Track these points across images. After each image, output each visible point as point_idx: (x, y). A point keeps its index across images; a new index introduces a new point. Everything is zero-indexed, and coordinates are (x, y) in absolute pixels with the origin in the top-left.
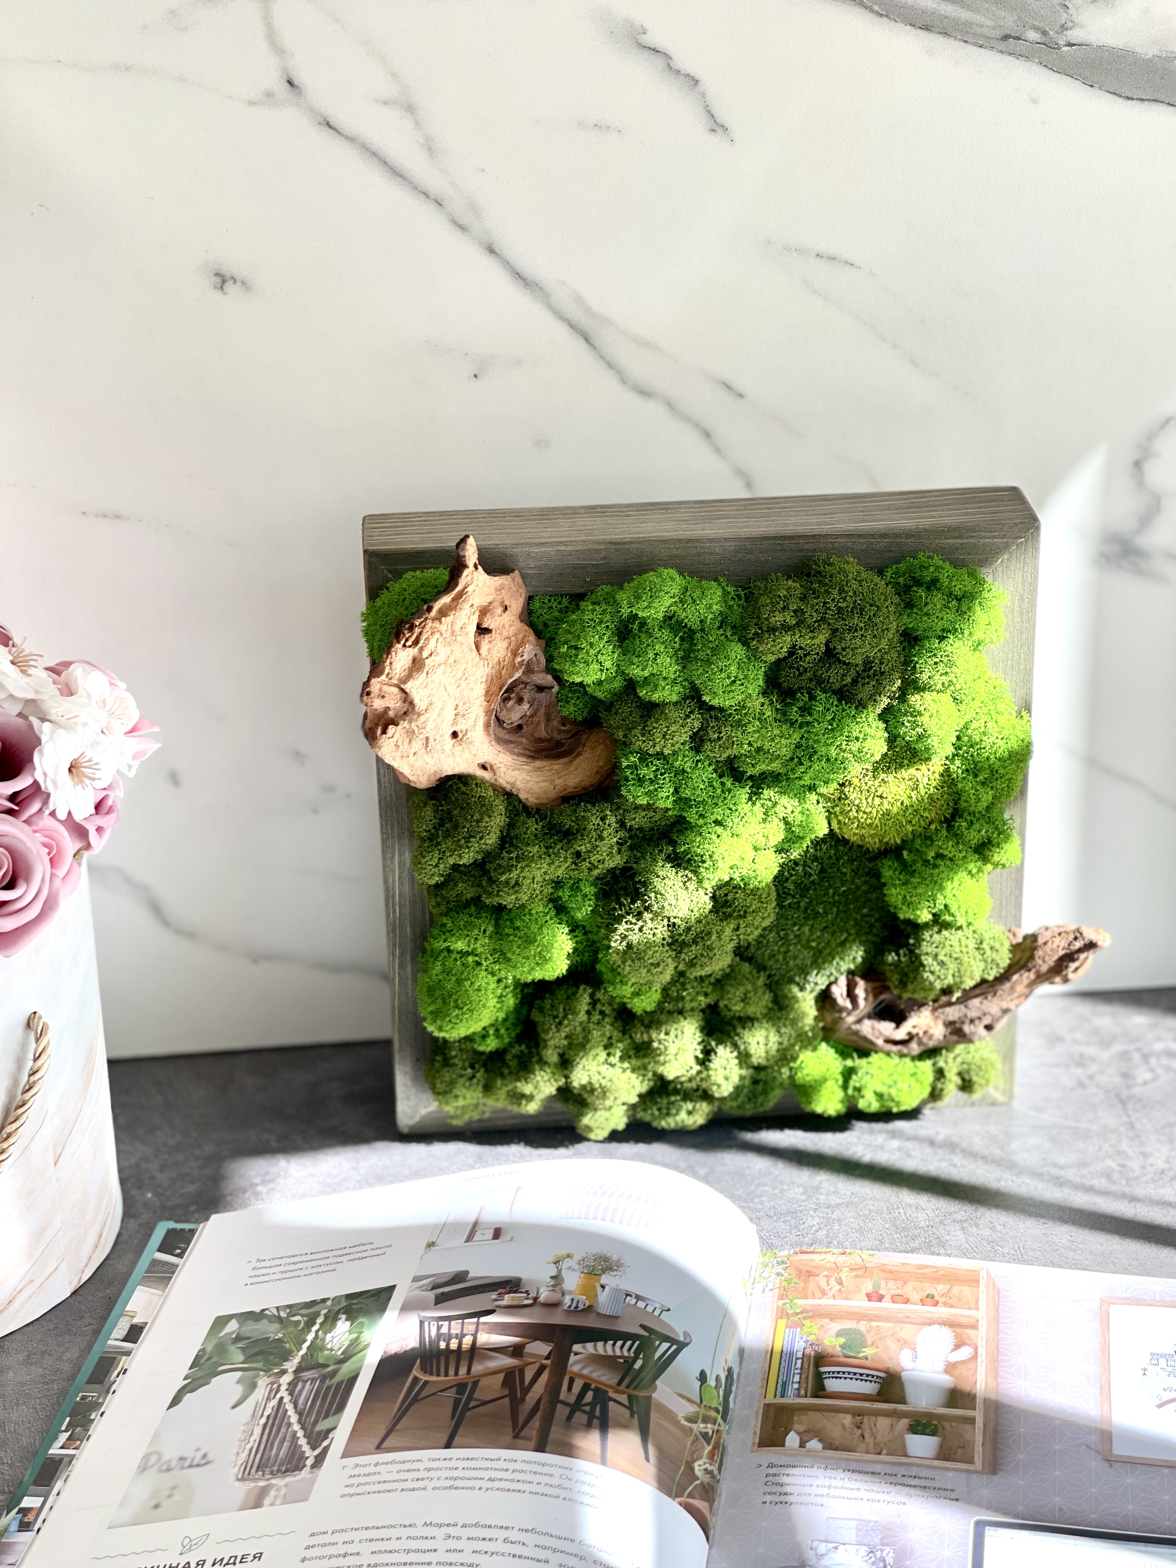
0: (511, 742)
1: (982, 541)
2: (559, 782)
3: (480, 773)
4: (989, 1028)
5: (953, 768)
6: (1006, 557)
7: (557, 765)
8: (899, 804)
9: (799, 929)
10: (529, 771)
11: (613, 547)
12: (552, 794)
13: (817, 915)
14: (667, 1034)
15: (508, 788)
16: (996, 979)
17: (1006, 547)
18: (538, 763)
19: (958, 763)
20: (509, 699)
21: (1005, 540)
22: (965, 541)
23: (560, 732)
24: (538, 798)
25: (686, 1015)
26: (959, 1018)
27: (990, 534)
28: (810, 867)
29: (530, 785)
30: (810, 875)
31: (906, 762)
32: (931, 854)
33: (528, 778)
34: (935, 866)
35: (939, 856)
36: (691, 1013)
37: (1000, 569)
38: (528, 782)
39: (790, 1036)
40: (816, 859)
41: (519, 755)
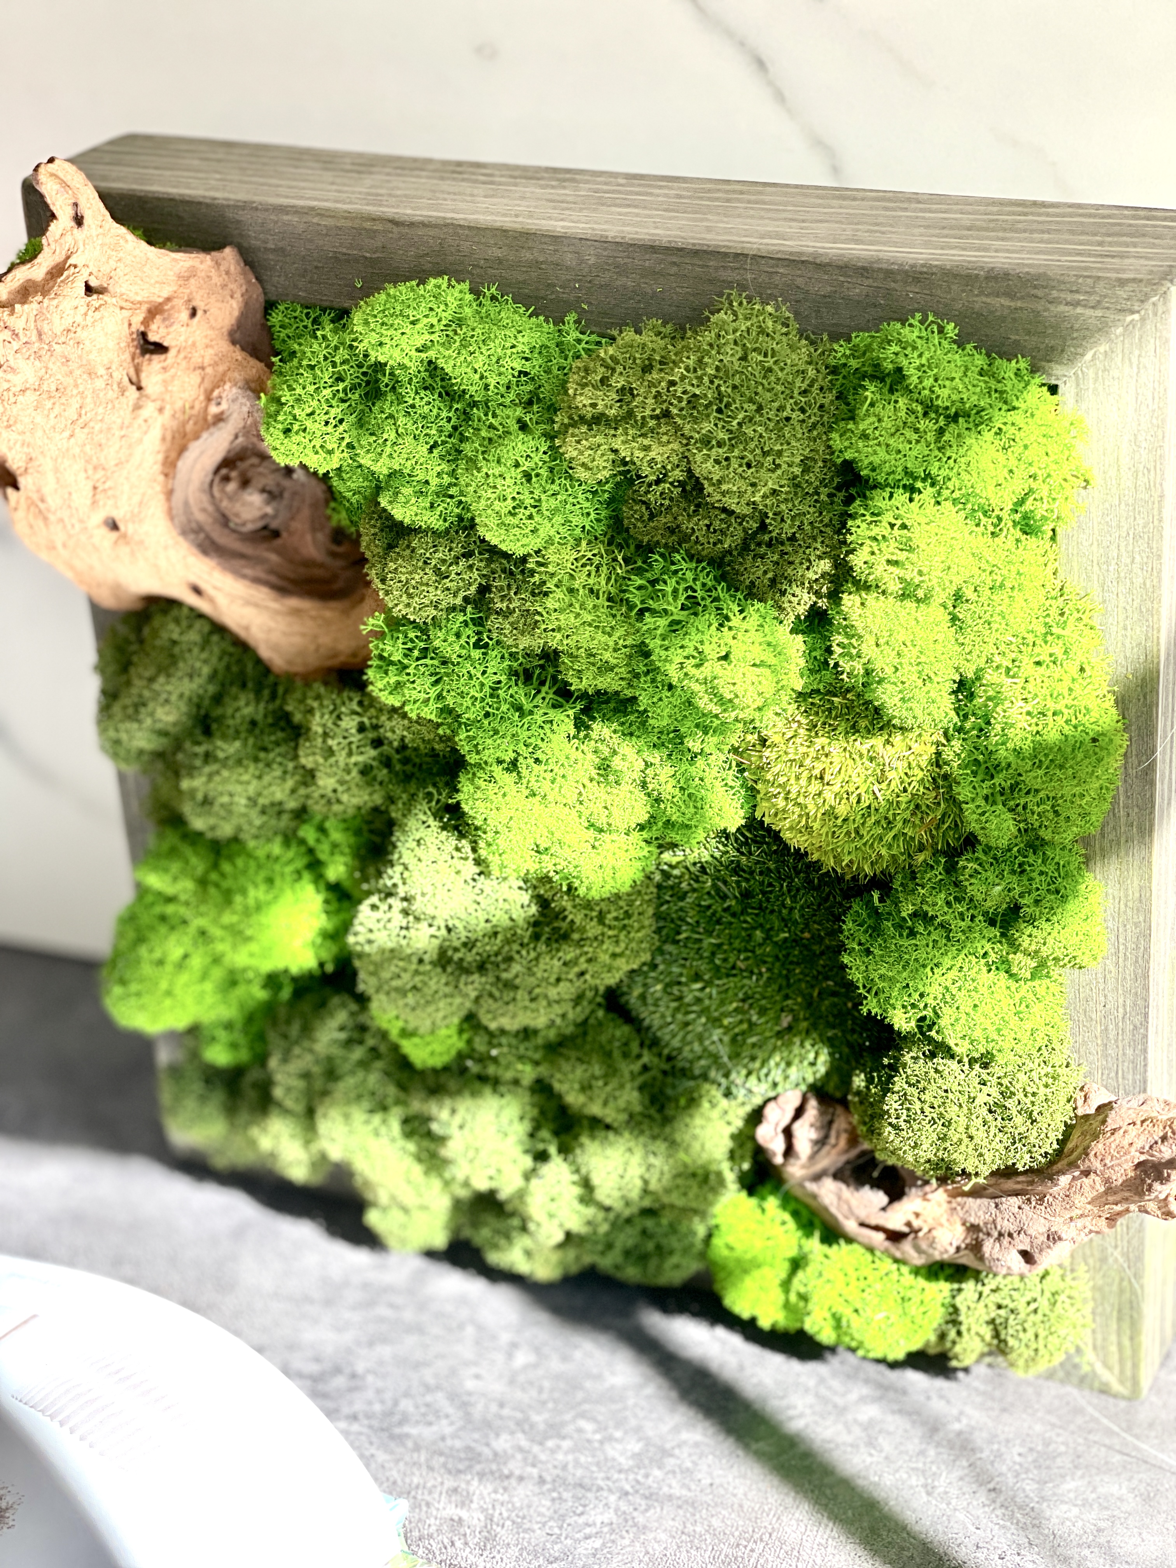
0: (242, 556)
1: (1052, 307)
2: (326, 640)
3: (191, 599)
4: (1027, 1256)
5: (948, 754)
6: (1102, 349)
7: (329, 612)
8: (853, 799)
9: (702, 989)
10: (277, 612)
11: (395, 229)
12: (313, 661)
13: (732, 972)
14: (453, 1111)
15: (242, 634)
16: (1031, 1171)
17: (1103, 328)
18: (294, 602)
19: (957, 744)
20: (226, 479)
21: (1099, 313)
22: (1019, 304)
23: (333, 555)
24: (289, 662)
25: (503, 1089)
26: (986, 1224)
27: (1069, 297)
28: (725, 882)
29: (276, 637)
30: (724, 897)
31: (863, 723)
32: (907, 910)
33: (272, 624)
34: (912, 934)
35: (919, 915)
36: (512, 1087)
37: (1091, 373)
38: (270, 631)
39: (662, 1173)
40: (736, 869)
41: (256, 581)
